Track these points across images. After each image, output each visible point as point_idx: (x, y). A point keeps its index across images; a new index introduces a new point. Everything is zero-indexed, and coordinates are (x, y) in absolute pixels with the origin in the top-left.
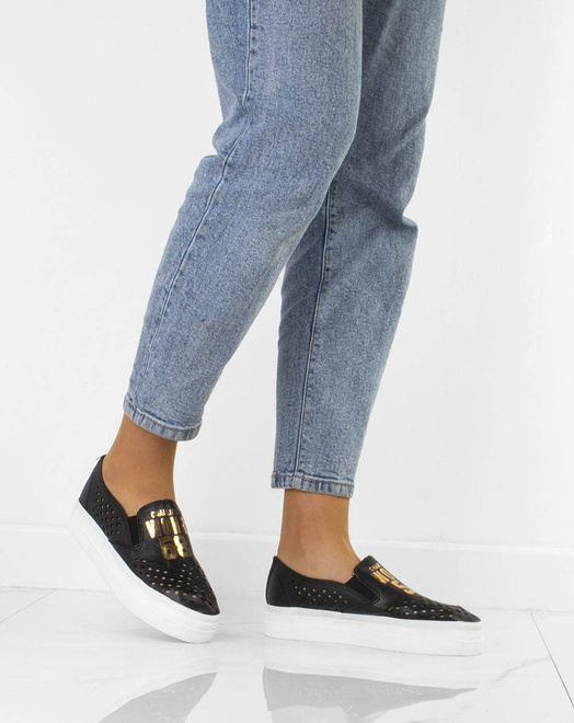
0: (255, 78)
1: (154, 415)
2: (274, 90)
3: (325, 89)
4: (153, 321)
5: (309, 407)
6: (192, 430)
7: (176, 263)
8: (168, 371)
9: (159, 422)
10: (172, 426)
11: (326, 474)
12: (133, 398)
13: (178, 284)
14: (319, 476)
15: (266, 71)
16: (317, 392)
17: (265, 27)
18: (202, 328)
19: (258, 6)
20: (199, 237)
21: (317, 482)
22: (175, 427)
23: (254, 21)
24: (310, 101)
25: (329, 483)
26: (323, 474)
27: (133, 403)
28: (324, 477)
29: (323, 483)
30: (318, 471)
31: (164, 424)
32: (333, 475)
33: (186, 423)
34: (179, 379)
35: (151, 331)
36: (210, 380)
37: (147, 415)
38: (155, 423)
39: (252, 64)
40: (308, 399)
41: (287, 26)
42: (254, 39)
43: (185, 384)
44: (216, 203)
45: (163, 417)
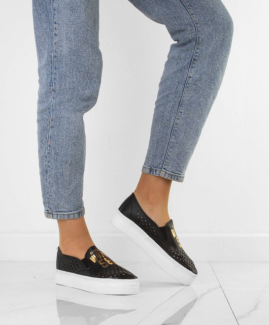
0: (57, 47)
1: (62, 212)
2: (67, 52)
3: (90, 49)
4: (44, 172)
5: (173, 140)
6: (81, 212)
7: (46, 142)
8: (60, 190)
9: (65, 213)
10: (71, 213)
11: (177, 172)
12: (49, 209)
13: (50, 152)
14: (173, 172)
15: (62, 43)
16: (178, 134)
17: (60, 23)
18: (67, 165)
19: (56, 13)
20: (52, 127)
21: (172, 175)
22: (73, 212)
23: (55, 20)
24: (84, 56)
25: (178, 176)
26: (175, 172)
27: (50, 211)
28: (175, 173)
29: (175, 176)
30: (173, 170)
31: (67, 213)
32: (179, 173)
33: (77, 209)
34: (66, 192)
35: (45, 177)
36: (79, 186)
37: (58, 213)
38: (64, 215)
39: (56, 41)
40: (173, 136)
41: (71, 23)
42: (56, 28)
43: (69, 193)
44: (53, 110)
45: (66, 210)
